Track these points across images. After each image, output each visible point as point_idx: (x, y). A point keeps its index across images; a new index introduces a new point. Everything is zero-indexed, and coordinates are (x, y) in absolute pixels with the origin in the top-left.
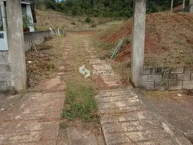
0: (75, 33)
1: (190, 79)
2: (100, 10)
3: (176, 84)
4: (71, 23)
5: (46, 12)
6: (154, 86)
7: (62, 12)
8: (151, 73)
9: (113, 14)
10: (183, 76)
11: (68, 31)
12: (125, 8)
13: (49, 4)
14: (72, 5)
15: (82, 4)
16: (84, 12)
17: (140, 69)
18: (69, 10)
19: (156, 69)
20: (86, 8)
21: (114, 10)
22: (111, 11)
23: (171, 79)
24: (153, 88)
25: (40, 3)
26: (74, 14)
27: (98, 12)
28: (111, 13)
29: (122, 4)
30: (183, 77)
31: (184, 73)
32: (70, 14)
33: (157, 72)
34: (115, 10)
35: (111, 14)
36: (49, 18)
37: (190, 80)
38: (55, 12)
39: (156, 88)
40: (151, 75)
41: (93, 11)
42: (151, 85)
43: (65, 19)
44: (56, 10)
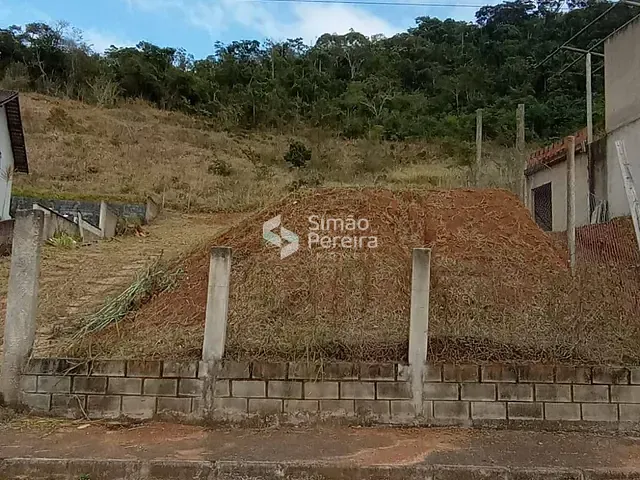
0: (203, 217)
1: (142, 392)
2: (378, 107)
3: (104, 405)
4: (210, 168)
5: (116, 110)
6: (51, 405)
7: (192, 112)
8: (44, 372)
9: (440, 125)
10: (124, 384)
11: (175, 207)
12: (506, 98)
13: (137, 75)
14: (246, 82)
15: (291, 77)
16: (302, 113)
17: (19, 361)
18: (226, 105)
19: (57, 363)
20: (310, 96)
21: (450, 106)
22: (431, 111)
23: (92, 390)
24: (46, 410)
25: (97, 73)
26: (250, 121)
27: (366, 112)
28: (432, 119)
29: (488, 81)
30: (123, 386)
31: (125, 377)
32: (228, 124)
33: (60, 370)
34: (454, 107)
35: (432, 125)
36: (115, 143)
37: (142, 395)
38: (156, 112)
39: (56, 410)
40: (44, 378)
41: (343, 107)
42: (43, 402)
43: (193, 144)
44: (163, 103)
